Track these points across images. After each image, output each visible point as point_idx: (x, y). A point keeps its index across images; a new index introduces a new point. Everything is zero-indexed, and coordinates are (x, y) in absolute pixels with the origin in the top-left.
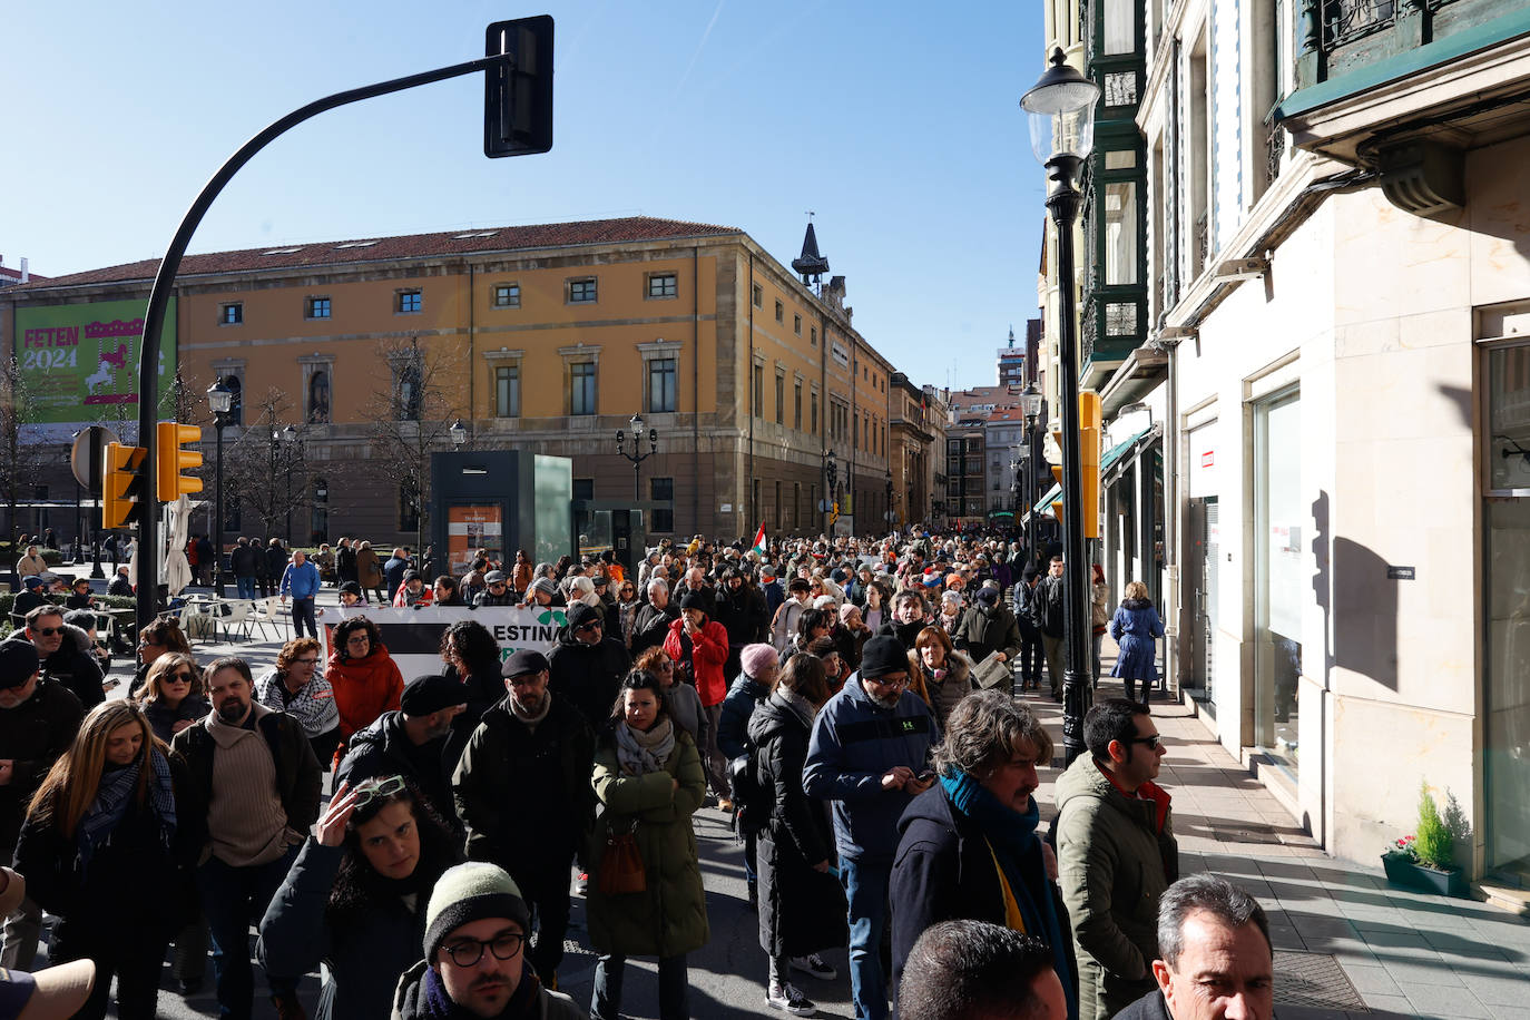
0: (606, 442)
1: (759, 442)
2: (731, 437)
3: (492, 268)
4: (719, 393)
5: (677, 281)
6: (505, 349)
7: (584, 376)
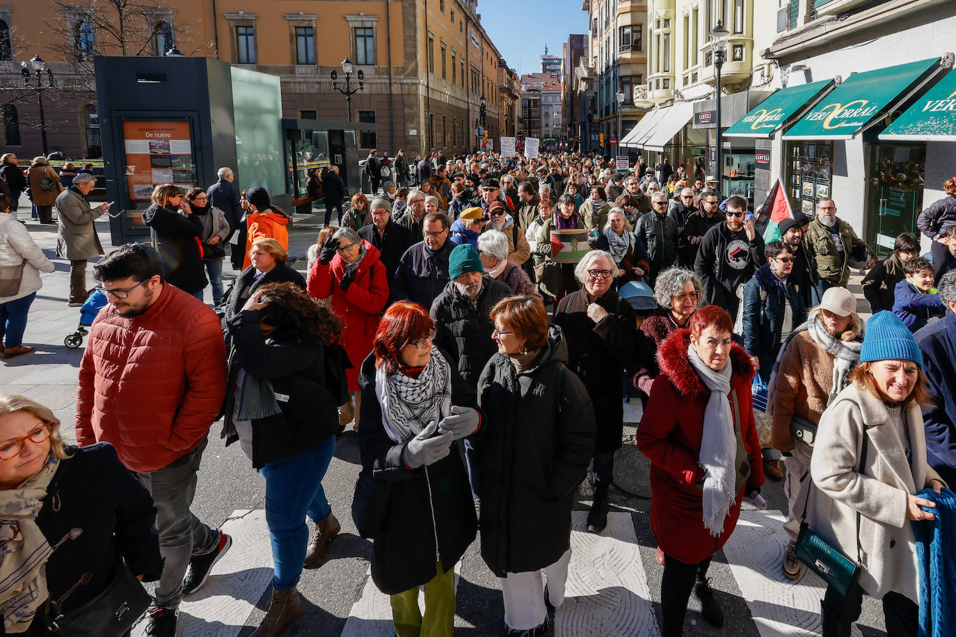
0: (325, 86)
1: (432, 89)
2: (416, 84)
4: (406, 53)
6: (242, 12)
7: (306, 36)
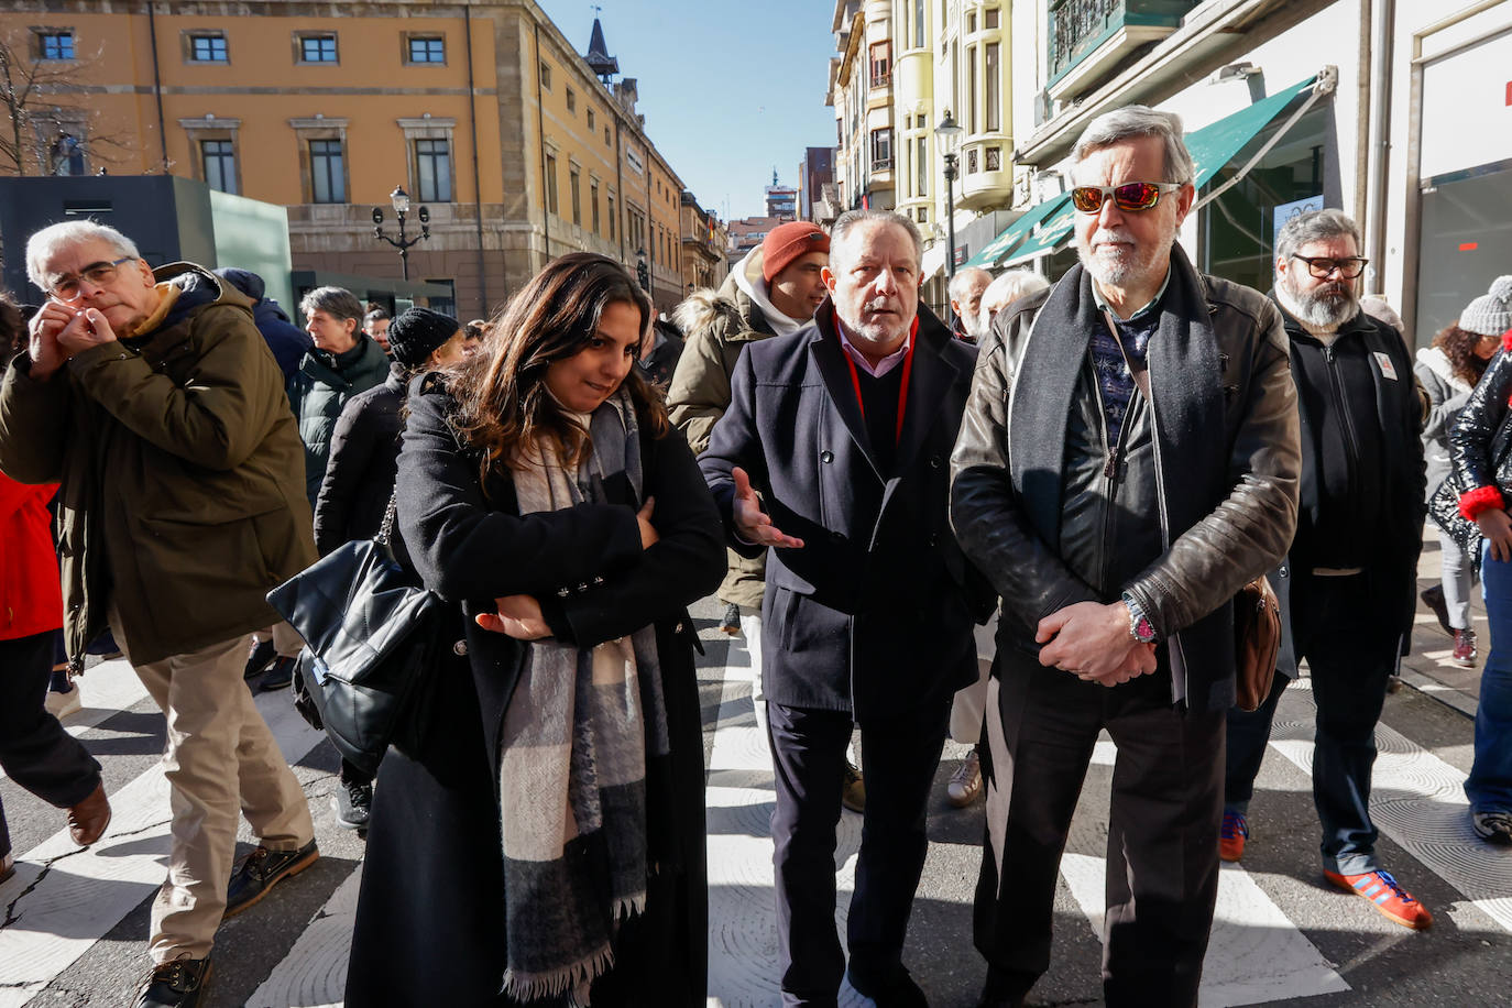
0: (364, 237)
1: (555, 241)
2: (524, 232)
3: (182, 9)
4: (506, 181)
5: (444, 47)
6: (211, 116)
7: (328, 155)
